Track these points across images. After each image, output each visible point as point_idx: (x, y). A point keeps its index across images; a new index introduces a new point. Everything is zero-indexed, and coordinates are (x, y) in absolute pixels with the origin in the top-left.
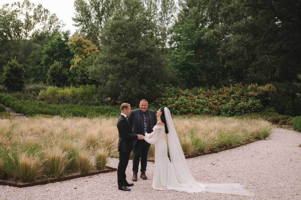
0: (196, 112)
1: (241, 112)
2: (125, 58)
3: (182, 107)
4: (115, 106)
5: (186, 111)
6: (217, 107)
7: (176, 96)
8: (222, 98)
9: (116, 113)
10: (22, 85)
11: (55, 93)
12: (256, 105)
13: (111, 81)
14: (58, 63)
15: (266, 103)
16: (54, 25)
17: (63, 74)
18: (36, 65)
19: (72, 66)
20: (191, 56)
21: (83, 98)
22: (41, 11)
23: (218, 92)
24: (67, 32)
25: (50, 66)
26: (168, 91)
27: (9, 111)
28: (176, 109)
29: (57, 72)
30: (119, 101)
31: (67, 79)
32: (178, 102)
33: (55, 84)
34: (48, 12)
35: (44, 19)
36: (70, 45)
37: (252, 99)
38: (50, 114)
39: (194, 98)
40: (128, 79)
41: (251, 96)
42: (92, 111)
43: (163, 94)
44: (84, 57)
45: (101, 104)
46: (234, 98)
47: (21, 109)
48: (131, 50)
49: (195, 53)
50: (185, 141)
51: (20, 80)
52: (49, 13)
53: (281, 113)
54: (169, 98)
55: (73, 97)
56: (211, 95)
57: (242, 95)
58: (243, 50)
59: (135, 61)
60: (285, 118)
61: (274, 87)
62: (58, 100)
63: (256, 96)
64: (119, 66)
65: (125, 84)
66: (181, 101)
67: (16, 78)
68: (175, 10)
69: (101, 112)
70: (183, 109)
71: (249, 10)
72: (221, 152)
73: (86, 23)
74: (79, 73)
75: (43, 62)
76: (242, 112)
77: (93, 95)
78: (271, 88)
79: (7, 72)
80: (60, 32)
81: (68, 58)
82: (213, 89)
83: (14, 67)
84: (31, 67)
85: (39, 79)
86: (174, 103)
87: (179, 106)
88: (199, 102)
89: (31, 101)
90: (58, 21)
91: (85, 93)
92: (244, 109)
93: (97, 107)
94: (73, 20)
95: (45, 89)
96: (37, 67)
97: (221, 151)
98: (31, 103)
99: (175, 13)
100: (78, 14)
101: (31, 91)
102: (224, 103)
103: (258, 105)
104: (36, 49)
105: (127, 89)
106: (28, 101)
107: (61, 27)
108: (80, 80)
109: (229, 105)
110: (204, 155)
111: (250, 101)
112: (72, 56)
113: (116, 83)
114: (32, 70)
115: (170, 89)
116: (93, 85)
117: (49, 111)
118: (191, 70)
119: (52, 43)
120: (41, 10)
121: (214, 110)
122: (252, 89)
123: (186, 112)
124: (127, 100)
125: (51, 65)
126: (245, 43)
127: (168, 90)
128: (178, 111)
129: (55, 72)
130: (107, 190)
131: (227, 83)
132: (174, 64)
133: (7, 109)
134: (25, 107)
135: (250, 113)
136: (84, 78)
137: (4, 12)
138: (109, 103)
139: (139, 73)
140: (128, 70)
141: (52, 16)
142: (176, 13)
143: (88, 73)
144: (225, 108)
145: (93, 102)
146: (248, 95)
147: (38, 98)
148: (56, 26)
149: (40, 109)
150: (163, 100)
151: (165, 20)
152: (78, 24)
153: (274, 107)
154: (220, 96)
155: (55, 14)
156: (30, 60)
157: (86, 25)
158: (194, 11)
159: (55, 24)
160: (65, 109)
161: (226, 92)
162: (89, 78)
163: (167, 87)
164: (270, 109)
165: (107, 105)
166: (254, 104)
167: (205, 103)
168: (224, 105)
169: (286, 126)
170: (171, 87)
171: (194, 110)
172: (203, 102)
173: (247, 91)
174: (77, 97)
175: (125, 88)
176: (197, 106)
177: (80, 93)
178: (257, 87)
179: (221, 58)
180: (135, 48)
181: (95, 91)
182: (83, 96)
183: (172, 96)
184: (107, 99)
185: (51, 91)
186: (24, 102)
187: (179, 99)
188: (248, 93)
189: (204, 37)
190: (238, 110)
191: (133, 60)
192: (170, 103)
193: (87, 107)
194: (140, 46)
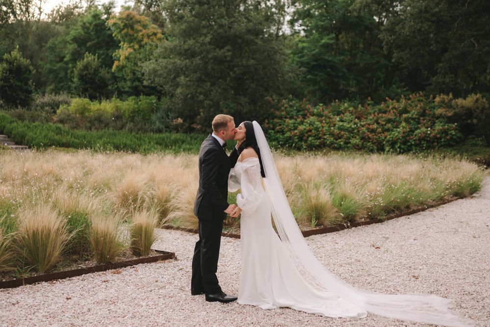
0: (336, 145)
1: (421, 146)
2: (208, 47)
3: (310, 136)
4: (190, 133)
5: (317, 143)
6: (375, 136)
7: (300, 116)
8: (385, 121)
9: (191, 146)
10: (30, 96)
11: (84, 111)
12: (450, 132)
13: (182, 88)
14: (92, 58)
15: (467, 130)
17: (101, 77)
18: (57, 62)
19: (116, 63)
20: (329, 43)
21: (133, 119)
23: (377, 109)
24: (111, 4)
25: (79, 63)
26: (286, 108)
27: (2, 140)
28: (299, 139)
29: (89, 74)
30: (198, 124)
31: (107, 86)
32: (304, 127)
33: (85, 95)
36: (113, 25)
37: (441, 122)
38: (75, 148)
39: (333, 120)
40: (213, 84)
41: (440, 117)
42: (150, 142)
43: (277, 113)
44: (137, 47)
45: (166, 131)
46: (407, 120)
47: (23, 137)
48: (219, 31)
49: (337, 38)
50: (317, 198)
51: (26, 87)
54: (287, 120)
55: (116, 116)
56: (365, 115)
57: (423, 114)
58: (428, 28)
59: (226, 52)
61: (484, 100)
62: (90, 122)
63: (449, 118)
64: (197, 60)
65: (208, 93)
66: (310, 124)
69: (164, 144)
70: (313, 141)
72: (390, 221)
74: (128, 76)
75: (68, 57)
76: (423, 147)
77: (151, 114)
78: (480, 102)
79: (3, 73)
80: (99, 5)
81: (110, 50)
82: (369, 105)
83: (15, 64)
84: (48, 66)
85: (62, 87)
86: (296, 129)
87: (306, 135)
88: (342, 127)
89: (42, 123)
91: (137, 110)
92: (427, 141)
93: (158, 135)
95: (68, 103)
96: (59, 65)
97: (389, 219)
98: (43, 127)
101: (44, 106)
102: (388, 130)
103: (454, 133)
104: (56, 34)
105: (211, 103)
106: (37, 123)
108: (129, 87)
109: (399, 132)
110: (356, 227)
111: (438, 127)
112: (115, 45)
113: (192, 93)
114: (51, 71)
115: (291, 103)
116: (153, 97)
117: (73, 142)
118: (329, 70)
119: (84, 23)
121: (369, 142)
122: (443, 104)
123: (319, 146)
125: (80, 61)
126: (433, 15)
127: (286, 105)
128: (303, 143)
129: (86, 74)
131: (394, 94)
132: (298, 59)
134: (31, 134)
135: (437, 148)
136: (137, 83)
138: (180, 129)
139: (233, 74)
140: (213, 69)
143: (143, 74)
144: (390, 138)
145: (151, 126)
146: (434, 114)
147: (55, 119)
149: (57, 137)
150: (277, 123)
153: (483, 137)
154: (382, 117)
156: (47, 54)
160: (100, 138)
161: (393, 109)
162: (145, 83)
163: (284, 101)
164: (476, 141)
165: (175, 132)
166: (445, 132)
167: (353, 129)
168: (389, 133)
170: (292, 100)
171: (332, 141)
172: (350, 127)
173: (432, 108)
174: (123, 117)
175: (208, 102)
176: (338, 134)
177: (129, 110)
178: (451, 100)
179: (385, 45)
180: (226, 27)
181: (156, 107)
182: (135, 116)
183: (293, 116)
184: (176, 122)
185: (78, 106)
186: (29, 125)
187: (305, 122)
188: (435, 111)
189: (355, 6)
190: (415, 143)
191: (222, 51)
192: (290, 129)
193: (140, 135)
194: (236, 24)
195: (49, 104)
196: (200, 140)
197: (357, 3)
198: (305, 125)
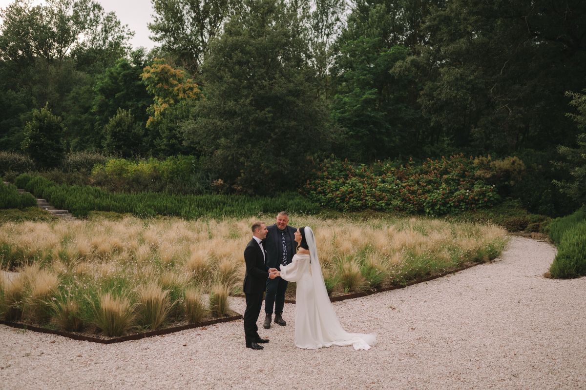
0: (377, 207)
1: (460, 207)
2: (249, 108)
3: (352, 197)
4: (231, 194)
5: (359, 205)
6: (416, 198)
7: (341, 176)
8: (426, 182)
9: (232, 208)
10: (61, 154)
11: (121, 172)
12: (487, 194)
13: (223, 149)
14: (125, 114)
15: (505, 192)
16: (112, 35)
17: (135, 133)
18: (82, 113)
19: (151, 119)
20: (371, 99)
21: (173, 180)
22: (88, 8)
23: (418, 170)
24: (139, 52)
25: (111, 120)
26: (328, 168)
27: (42, 205)
28: (341, 201)
29: (123, 131)
30: (239, 185)
31: (141, 142)
32: (346, 188)
33: (119, 153)
34: (100, 8)
35: (94, 24)
36: (146, 80)
37: (479, 184)
38: (116, 211)
39: (375, 181)
40: (254, 146)
41: (479, 178)
42: (190, 205)
43: (319, 173)
44: (172, 102)
45: (207, 192)
46: (447, 182)
47: (63, 201)
48: (260, 92)
49: (380, 93)
50: (350, 269)
51: (57, 145)
52: (101, 11)
53: (532, 209)
54: (329, 180)
55: (155, 178)
56: (407, 176)
57: (463, 175)
58: (464, 96)
59: (267, 113)
60: (537, 219)
61: (521, 162)
62: (128, 184)
63: (487, 179)
64: (237, 121)
65: (249, 155)
66: (352, 186)
67: (49, 142)
68: (342, 7)
69: (205, 206)
70: (355, 202)
71: (476, 21)
72: (410, 287)
73: (174, 34)
74: (164, 133)
75: (95, 109)
76: (462, 208)
77: (191, 175)
78: (516, 164)
79: (34, 131)
80: (125, 48)
81: (141, 102)
82: (411, 165)
83: (46, 121)
84: (72, 117)
85: (88, 139)
86: (338, 190)
87: (348, 197)
88: (383, 189)
89: (81, 186)
90: (119, 26)
91: (176, 170)
92: (466, 202)
93: (198, 196)
94: (149, 28)
95: (104, 163)
96: (84, 117)
98: (81, 190)
99: (342, 14)
100: (160, 17)
101: (78, 166)
102: (429, 191)
103: (491, 195)
104: (79, 82)
105: (252, 164)
106: (74, 186)
107: (126, 38)
108: (166, 145)
109: (439, 194)
110: (381, 292)
111: (476, 189)
112: (150, 99)
113: (233, 154)
114: (75, 123)
115: (332, 163)
116: (191, 156)
117: (113, 206)
118: (371, 126)
119: (112, 73)
120: (86, 6)
121: (410, 203)
122: (482, 166)
123: (361, 207)
124: (253, 184)
125: (112, 117)
126: (468, 83)
127: (327, 165)
128: (345, 205)
129: (119, 131)
130: (231, 348)
132: (339, 115)
133: (39, 201)
134: (71, 198)
135: (475, 209)
136: (173, 141)
137: (17, 10)
138: (220, 190)
139: (274, 135)
140: (254, 130)
141: (108, 17)
142: (344, 13)
143: (181, 134)
144: (430, 199)
145: (191, 186)
146: (474, 175)
147: (92, 180)
148: (116, 37)
149: (97, 201)
150: (319, 184)
151: (324, 27)
152: (158, 36)
153: (519, 199)
154: (423, 178)
155: (113, 14)
156: (69, 102)
157: (175, 38)
158: (377, 12)
159: (114, 33)
160: (140, 201)
161: (434, 170)
162: (184, 143)
163: (325, 161)
164: (513, 203)
165: (216, 193)
166: (483, 194)
167: (395, 191)
168: (429, 195)
169: (539, 234)
170: (333, 160)
171: (374, 203)
172: (392, 188)
173: (472, 169)
174: (162, 178)
175: (249, 164)
176: (379, 195)
177: (167, 171)
178: (489, 161)
179: (424, 108)
180: (267, 88)
181: (195, 167)
182: (173, 177)
183: (335, 176)
184: (216, 183)
185: (114, 167)
186: (67, 188)
187: (347, 183)
188: (475, 172)
189: (395, 69)
190: (454, 205)
191: (263, 112)
192: (332, 190)
193: (180, 197)
194: (277, 86)
195: (81, 163)
196: (242, 201)
197: (397, 67)
198: (347, 186)
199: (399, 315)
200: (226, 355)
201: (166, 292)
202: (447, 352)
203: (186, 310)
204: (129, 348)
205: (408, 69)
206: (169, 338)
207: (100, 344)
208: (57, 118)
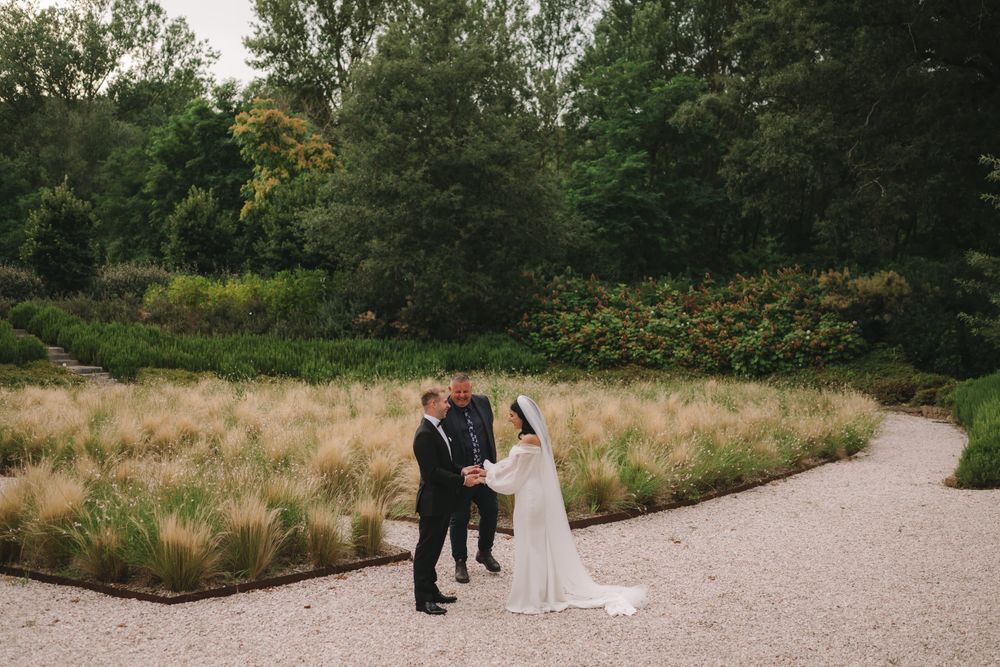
0: (648, 360)
1: (795, 361)
2: (421, 186)
3: (603, 343)
4: (389, 339)
5: (616, 357)
6: (716, 345)
7: (584, 306)
8: (734, 316)
9: (392, 363)
10: (90, 267)
11: (195, 298)
12: (843, 338)
13: (375, 258)
14: (201, 195)
15: (874, 333)
16: (180, 57)
17: (220, 231)
18: (128, 195)
19: (248, 205)
20: (636, 169)
21: (286, 312)
22: (138, 10)
23: (720, 295)
24: (228, 87)
25: (178, 207)
26: (560, 291)
27: (57, 357)
28: (584, 349)
29: (199, 226)
30: (403, 322)
31: (231, 246)
32: (593, 328)
33: (192, 265)
34: (158, 10)
35: (148, 39)
36: (240, 136)
37: (829, 320)
38: (186, 368)
39: (644, 314)
40: (430, 251)
41: (828, 309)
42: (318, 357)
43: (545, 301)
44: (285, 174)
45: (346, 334)
46: (771, 315)
47: (93, 350)
48: (440, 157)
49: (652, 159)
50: (599, 472)
51: (84, 252)
52: (162, 16)
53: (923, 364)
54: (562, 314)
55: (255, 308)
56: (700, 305)
57: (799, 304)
58: (800, 164)
59: (453, 195)
60: (932, 381)
61: (903, 281)
62: (208, 320)
63: (843, 311)
64: (401, 210)
65: (422, 268)
66: (603, 323)
67: (70, 246)
68: (585, 8)
69: (344, 359)
70: (608, 352)
71: (822, 32)
72: (707, 504)
73: (289, 55)
74: (271, 230)
75: (149, 188)
76: (798, 363)
77: (318, 304)
78: (893, 284)
79: (42, 226)
80: (202, 80)
81: (231, 175)
82: (707, 285)
83: (63, 210)
84: (110, 202)
85: (137, 242)
86: (579, 331)
87: (596, 342)
88: (659, 328)
89: (125, 324)
90: (193, 43)
91: (292, 296)
92: (805, 352)
93: (332, 342)
94: (246, 46)
95: (165, 283)
96: (130, 201)
97: (704, 500)
98: (125, 332)
99: (585, 19)
100: (265, 27)
101: (119, 288)
102: (739, 333)
103: (850, 339)
104: (122, 140)
105: (427, 285)
106: (114, 324)
107: (204, 63)
108: (274, 252)
109: (757, 338)
111: (824, 328)
112: (246, 169)
113: (393, 267)
114: (115, 212)
115: (568, 282)
116: (319, 271)
117: (181, 359)
118: (637, 217)
119: (180, 125)
120: (135, 7)
121: (706, 354)
122: (833, 287)
123: (619, 361)
124: (427, 320)
125: (180, 202)
126: (808, 141)
127: (560, 286)
128: (591, 356)
129: (192, 226)
130: (388, 611)
131: (756, 261)
132: (581, 198)
133: (52, 350)
134: (107, 345)
135: (822, 364)
136: (290, 244)
137: (14, 14)
138: (370, 331)
139: (466, 233)
140: (429, 224)
141: (173, 26)
142: (589, 18)
143: (302, 232)
144: (742, 347)
145: (318, 324)
146: (819, 304)
147: (145, 314)
148: (187, 61)
149: (153, 350)
150: (544, 320)
151: (554, 43)
152: (261, 59)
153: (900, 345)
154: (729, 309)
155: (182, 20)
156: (105, 176)
157: (290, 62)
158: (647, 17)
159: (183, 54)
160: (230, 350)
161: (748, 295)
162: (307, 248)
163: (556, 278)
164: (888, 352)
165: (363, 336)
166: (835, 337)
167: (679, 331)
168: (740, 339)
169: (935, 409)
170: (570, 277)
171: (642, 353)
172: (674, 327)
173: (815, 292)
174: (267, 309)
175: (422, 284)
176: (652, 340)
177: (277, 296)
178: (847, 279)
179: (730, 185)
180: (453, 151)
181: (326, 291)
182: (287, 307)
183: (573, 307)
184: (363, 318)
185: (184, 290)
186: (101, 328)
187: (594, 318)
188: (820, 297)
189: (678, 117)
190: (784, 356)
191: (446, 193)
192: (567, 330)
193: (300, 343)
194: (470, 146)
195: (126, 283)
196: (408, 350)
197: (682, 114)
198: (594, 324)
199: (687, 552)
200: (381, 624)
201: (275, 512)
202: (773, 620)
203: (310, 544)
204: (209, 610)
205: (701, 117)
206: (279, 594)
207: (159, 604)
208: (83, 204)
